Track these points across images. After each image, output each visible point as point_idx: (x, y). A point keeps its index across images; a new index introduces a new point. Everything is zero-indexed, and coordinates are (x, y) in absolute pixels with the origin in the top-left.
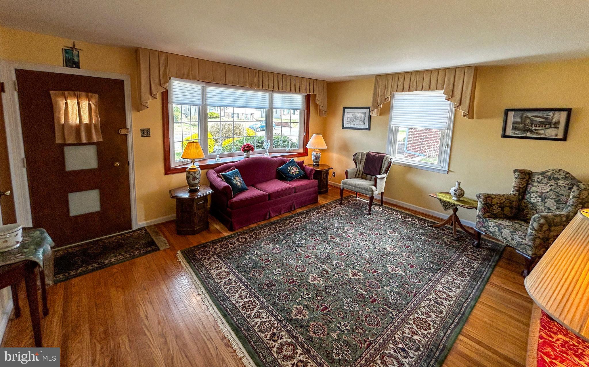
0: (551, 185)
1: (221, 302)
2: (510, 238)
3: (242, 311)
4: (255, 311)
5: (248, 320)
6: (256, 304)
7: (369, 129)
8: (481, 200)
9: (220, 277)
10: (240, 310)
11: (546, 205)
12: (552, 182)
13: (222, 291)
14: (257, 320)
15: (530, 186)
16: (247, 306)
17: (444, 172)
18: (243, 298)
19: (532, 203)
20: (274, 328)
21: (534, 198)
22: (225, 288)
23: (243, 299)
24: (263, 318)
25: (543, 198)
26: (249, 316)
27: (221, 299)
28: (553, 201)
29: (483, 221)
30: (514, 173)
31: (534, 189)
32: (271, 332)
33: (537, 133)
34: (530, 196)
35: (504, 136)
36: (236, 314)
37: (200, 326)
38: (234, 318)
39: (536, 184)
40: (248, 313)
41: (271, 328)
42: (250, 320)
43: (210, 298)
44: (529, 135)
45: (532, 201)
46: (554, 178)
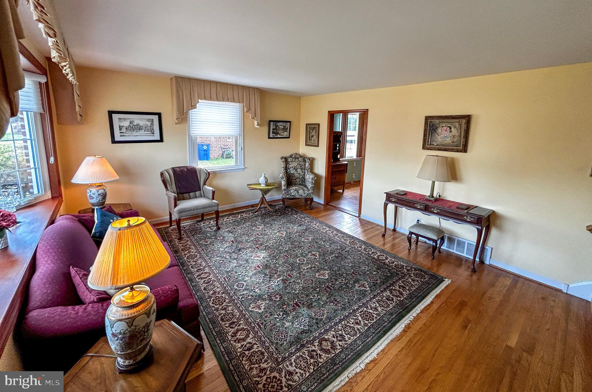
0: (297, 162)
1: (370, 339)
2: (303, 194)
3: (375, 320)
4: (371, 311)
5: (382, 315)
6: (363, 311)
7: (161, 140)
8: (284, 179)
9: (332, 348)
10: (373, 322)
11: (298, 172)
12: (297, 160)
13: (355, 341)
14: (379, 309)
15: (288, 164)
16: (367, 316)
17: (242, 170)
18: (358, 321)
19: (292, 174)
20: (382, 299)
21: (292, 171)
22: (349, 339)
23: (360, 321)
24: (376, 306)
25: (296, 169)
26: (378, 315)
27: (366, 340)
28: (300, 169)
29: (287, 191)
30: (282, 159)
31: (291, 166)
32: (386, 300)
33: (281, 135)
34: (290, 170)
35: (269, 138)
36: (379, 325)
37: (403, 353)
38: (384, 325)
39: (290, 163)
40: (375, 316)
41: (382, 301)
42: (382, 313)
43: (367, 351)
44: (278, 136)
45: (292, 172)
46: (297, 158)
